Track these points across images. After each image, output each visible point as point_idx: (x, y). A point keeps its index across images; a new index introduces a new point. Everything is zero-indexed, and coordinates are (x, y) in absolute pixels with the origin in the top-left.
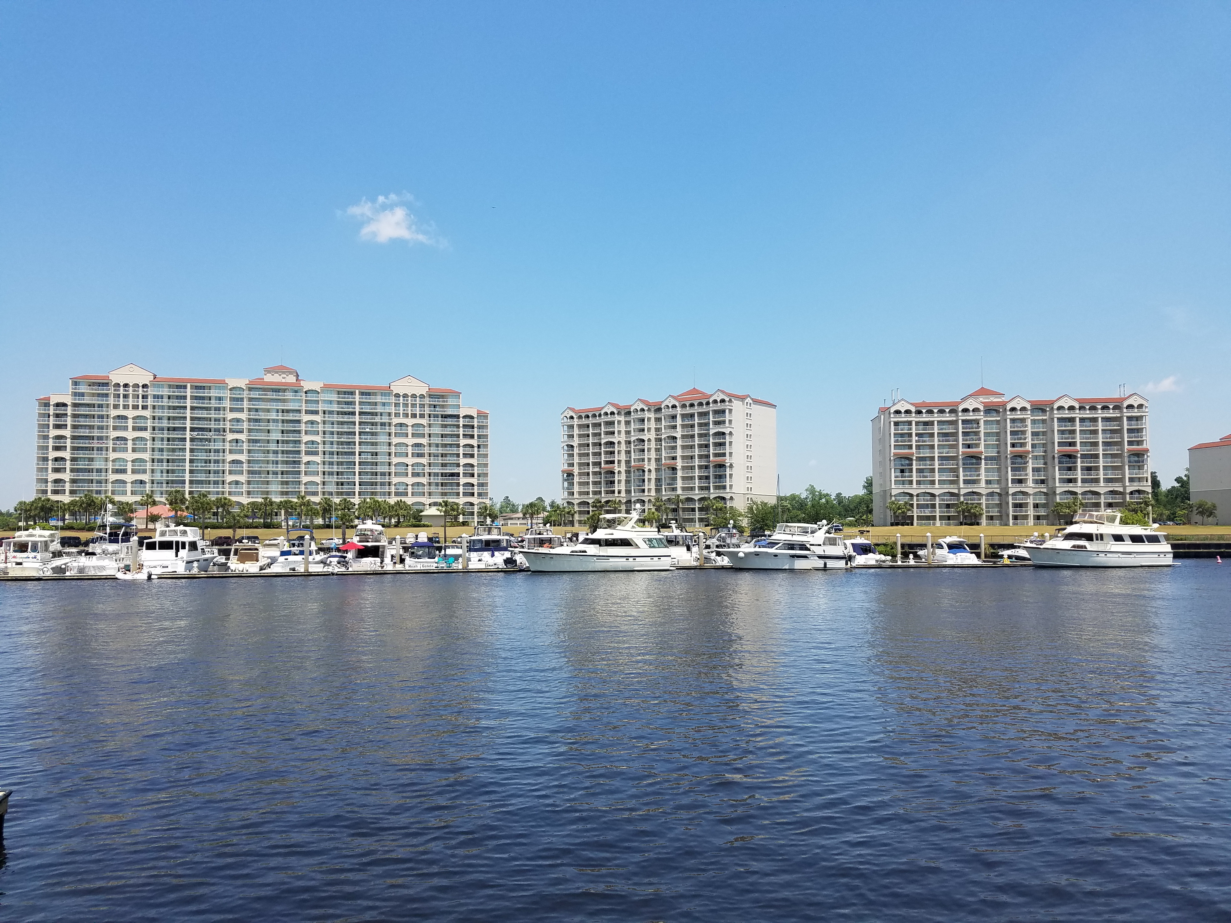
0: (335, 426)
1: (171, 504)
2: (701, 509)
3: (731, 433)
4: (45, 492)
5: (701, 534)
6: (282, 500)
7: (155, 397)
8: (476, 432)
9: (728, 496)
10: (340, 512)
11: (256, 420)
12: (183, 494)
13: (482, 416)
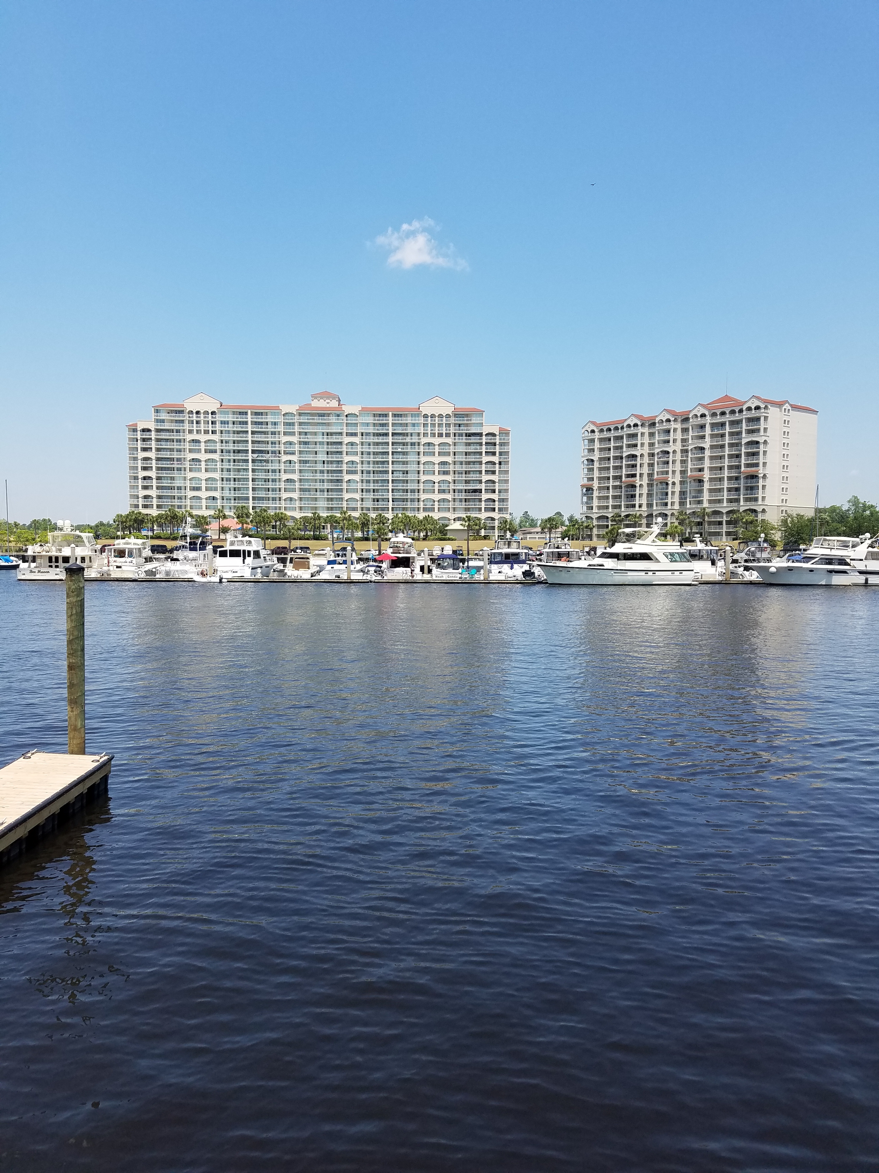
0: (372, 447)
1: (238, 518)
2: (728, 523)
3: (765, 442)
4: (137, 506)
5: (728, 548)
6: (329, 515)
7: (223, 422)
8: (497, 449)
9: (759, 509)
10: (376, 527)
11: (306, 443)
12: (248, 509)
13: (504, 433)
